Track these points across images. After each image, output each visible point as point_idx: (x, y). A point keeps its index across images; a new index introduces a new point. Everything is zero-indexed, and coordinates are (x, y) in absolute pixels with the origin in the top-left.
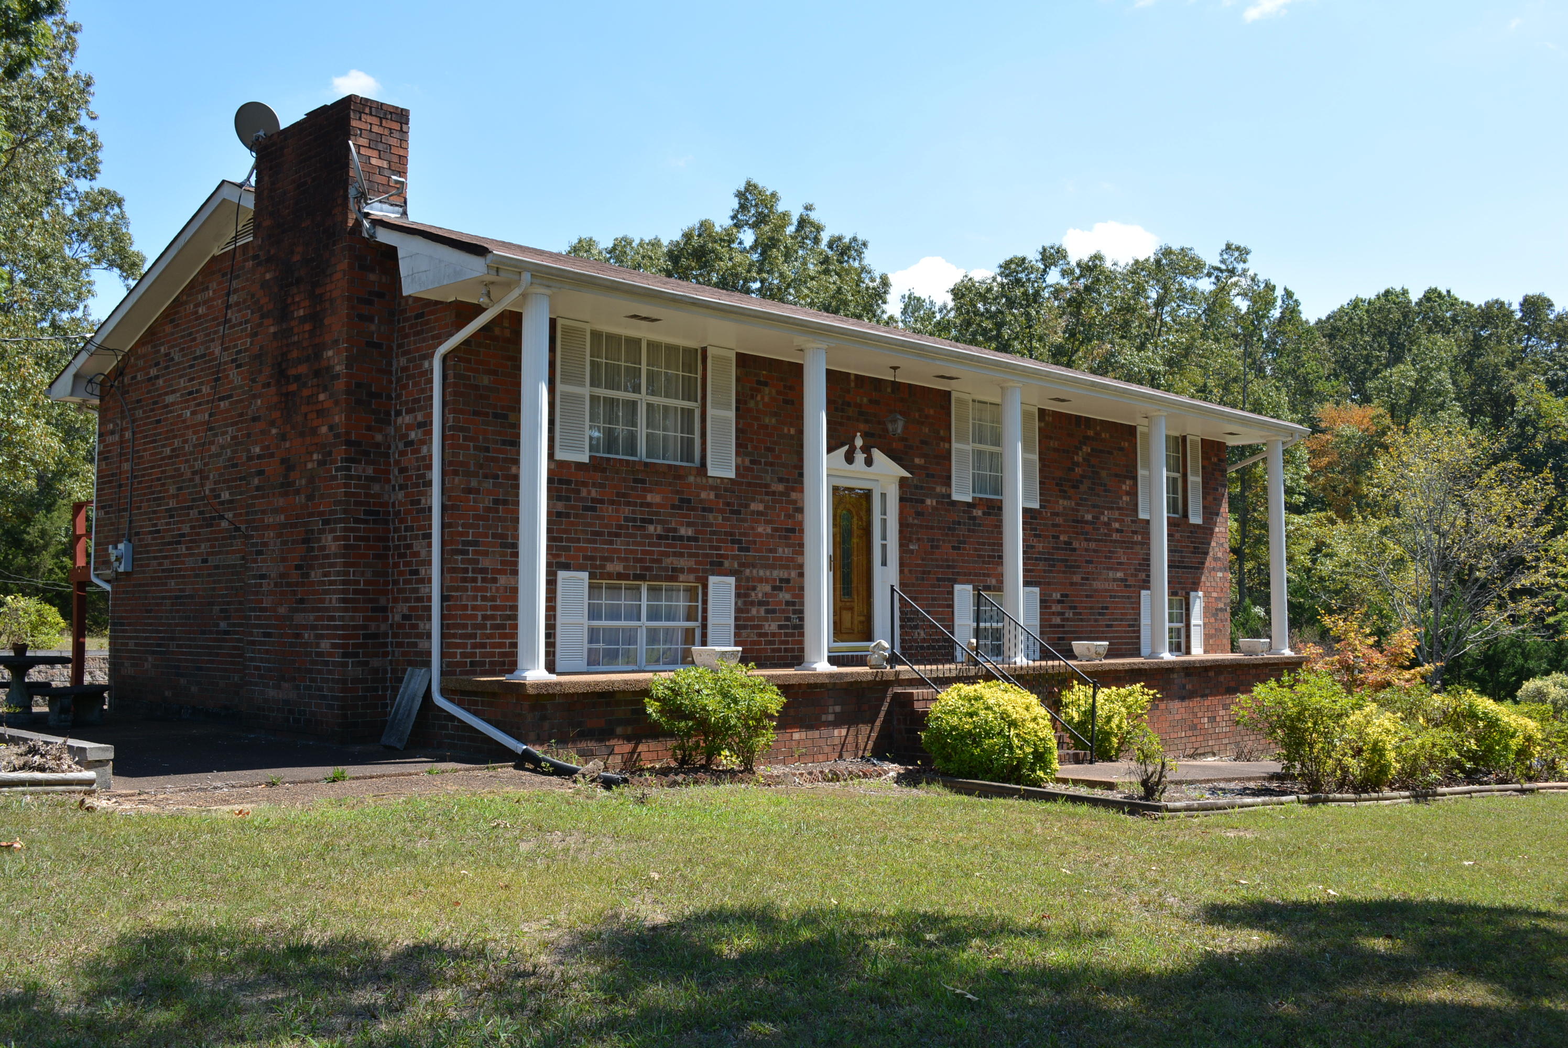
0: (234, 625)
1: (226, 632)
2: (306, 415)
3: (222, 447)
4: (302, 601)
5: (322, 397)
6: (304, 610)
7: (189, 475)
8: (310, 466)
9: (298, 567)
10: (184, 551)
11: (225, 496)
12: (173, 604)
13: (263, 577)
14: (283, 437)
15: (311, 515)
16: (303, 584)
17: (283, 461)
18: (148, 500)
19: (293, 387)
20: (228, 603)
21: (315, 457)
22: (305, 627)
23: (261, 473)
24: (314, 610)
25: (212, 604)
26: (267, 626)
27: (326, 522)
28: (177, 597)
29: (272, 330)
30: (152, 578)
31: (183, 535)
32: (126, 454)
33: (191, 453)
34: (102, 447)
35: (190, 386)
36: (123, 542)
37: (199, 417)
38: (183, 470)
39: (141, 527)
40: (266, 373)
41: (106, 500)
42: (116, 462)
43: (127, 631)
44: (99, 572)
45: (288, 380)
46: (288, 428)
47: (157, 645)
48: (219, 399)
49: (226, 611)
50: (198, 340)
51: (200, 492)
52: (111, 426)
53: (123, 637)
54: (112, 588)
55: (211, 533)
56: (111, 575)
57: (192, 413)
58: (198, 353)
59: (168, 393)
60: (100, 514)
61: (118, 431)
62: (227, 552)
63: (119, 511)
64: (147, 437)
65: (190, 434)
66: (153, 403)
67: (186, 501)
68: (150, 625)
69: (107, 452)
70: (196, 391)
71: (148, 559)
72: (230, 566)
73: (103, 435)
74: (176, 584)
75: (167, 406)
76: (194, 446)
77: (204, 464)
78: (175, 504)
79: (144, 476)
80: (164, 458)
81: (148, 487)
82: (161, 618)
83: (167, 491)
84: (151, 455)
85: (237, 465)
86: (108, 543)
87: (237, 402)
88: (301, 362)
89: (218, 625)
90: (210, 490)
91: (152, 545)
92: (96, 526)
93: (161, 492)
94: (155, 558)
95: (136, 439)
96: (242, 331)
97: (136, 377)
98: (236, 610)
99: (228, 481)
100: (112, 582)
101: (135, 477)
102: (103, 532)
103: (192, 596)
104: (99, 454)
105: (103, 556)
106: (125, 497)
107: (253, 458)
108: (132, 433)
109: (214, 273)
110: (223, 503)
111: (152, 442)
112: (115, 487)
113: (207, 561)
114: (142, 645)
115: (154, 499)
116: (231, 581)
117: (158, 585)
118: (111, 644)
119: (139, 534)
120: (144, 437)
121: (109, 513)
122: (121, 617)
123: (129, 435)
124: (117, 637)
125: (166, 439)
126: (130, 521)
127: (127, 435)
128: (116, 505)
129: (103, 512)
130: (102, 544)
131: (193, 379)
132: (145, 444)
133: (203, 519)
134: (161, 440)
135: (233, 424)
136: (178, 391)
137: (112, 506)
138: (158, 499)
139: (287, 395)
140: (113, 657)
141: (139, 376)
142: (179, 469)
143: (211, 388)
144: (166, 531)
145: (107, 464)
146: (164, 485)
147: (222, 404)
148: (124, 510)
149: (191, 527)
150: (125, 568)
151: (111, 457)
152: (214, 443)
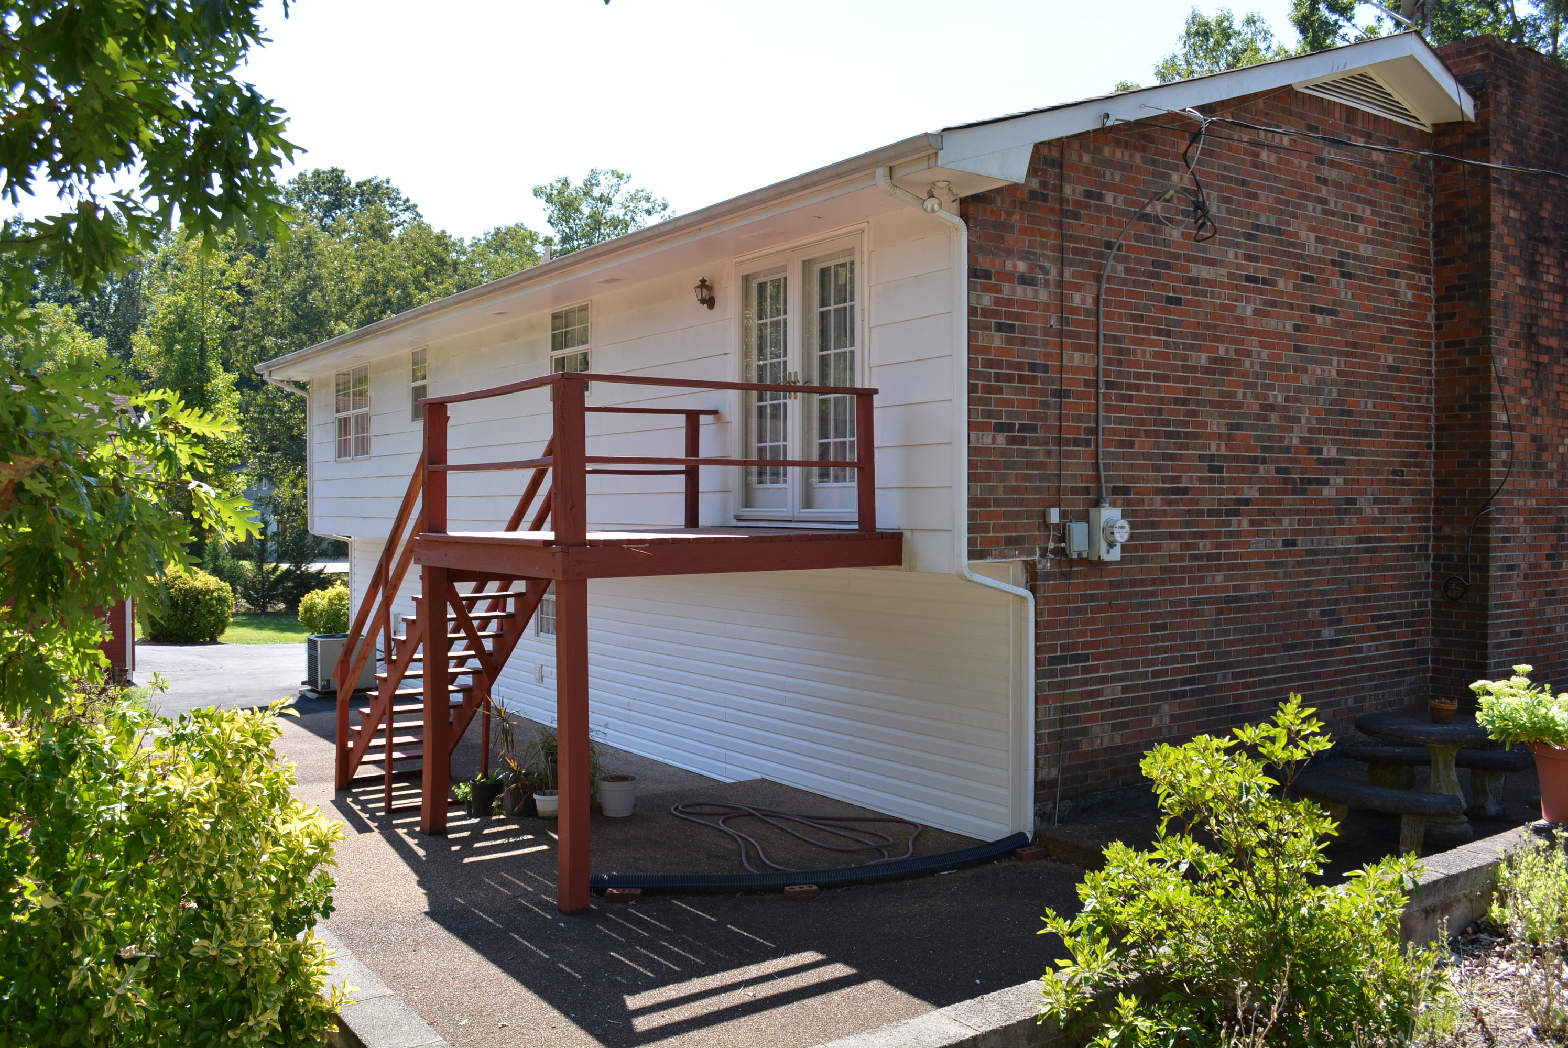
0: (1348, 631)
1: (1332, 643)
2: (1558, 393)
3: (1322, 381)
4: (1553, 593)
6: (1556, 602)
7: (1255, 410)
9: (1549, 557)
10: (1245, 525)
11: (1330, 452)
12: (1220, 612)
13: (1511, 568)
14: (1535, 412)
15: (1562, 502)
16: (1555, 575)
17: (1534, 438)
18: (1148, 434)
19: (1544, 359)
20: (1336, 602)
21: (1566, 441)
22: (1555, 620)
23: (1510, 446)
25: (1308, 604)
26: (1517, 624)
28: (1228, 600)
29: (1519, 281)
30: (1164, 570)
31: (1247, 502)
32: (1077, 335)
33: (1257, 376)
34: (987, 300)
35: (1250, 268)
36: (1097, 504)
37: (1272, 324)
38: (1240, 397)
39: (1133, 479)
40: (1513, 330)
41: (1010, 415)
42: (1046, 344)
43: (1095, 669)
44: (989, 560)
45: (1540, 349)
46: (1539, 402)
47: (1185, 682)
48: (1313, 309)
49: (1332, 612)
50: (1262, 201)
51: (1281, 439)
52: (1022, 267)
53: (1085, 682)
54: (1033, 589)
55: (1303, 502)
56: (1030, 567)
57: (1256, 312)
58: (1263, 221)
59: (1195, 260)
60: (990, 440)
61: (1047, 283)
62: (1334, 532)
63: (1059, 442)
64: (1141, 318)
65: (1253, 343)
66: (1155, 264)
67: (1249, 448)
68: (1165, 650)
69: (1008, 315)
70: (1265, 281)
71: (1153, 536)
72: (1336, 551)
73: (987, 275)
74: (1227, 578)
75: (1194, 281)
76: (1264, 365)
77: (1287, 399)
78: (1223, 452)
79: (1138, 388)
80: (1193, 369)
81: (1150, 411)
82: (1192, 636)
83: (1204, 425)
84: (1157, 355)
85: (1350, 413)
86: (1021, 503)
87: (1347, 325)
88: (1551, 333)
89: (1318, 634)
90: (1302, 440)
91: (1164, 514)
92: (971, 464)
93: (1186, 424)
94: (1172, 536)
95: (1109, 315)
96: (1347, 227)
97: (1100, 197)
98: (1350, 611)
99: (1337, 432)
100: (1033, 579)
101: (1109, 385)
102: (1002, 478)
103: (1263, 597)
104: (972, 311)
105: (1004, 528)
106: (1079, 419)
107: (1498, 426)
108: (1097, 299)
109: (1291, 113)
110: (1327, 462)
111: (1159, 332)
112: (1043, 392)
113: (1293, 543)
114: (1145, 687)
115: (1169, 435)
116: (1341, 571)
117: (1182, 581)
118: (1046, 699)
119: (1126, 491)
120: (1133, 318)
121: (1023, 441)
122: (1074, 646)
123: (1083, 300)
124: (1063, 685)
125: (1195, 336)
126: (1096, 466)
127: (1077, 298)
128: (1048, 429)
129: (1001, 439)
130: (998, 503)
131: (1255, 259)
132: (1136, 329)
133: (1285, 481)
134: (1181, 335)
135: (1340, 354)
136: (1222, 264)
137: (1033, 429)
138: (1177, 435)
139: (1538, 364)
140: (1052, 724)
141: (1109, 198)
142: (1232, 395)
143: (1296, 287)
144: (1202, 491)
145: (1009, 341)
146: (1195, 413)
147: (1319, 318)
148: (1076, 442)
149: (1262, 491)
150: (1116, 554)
151: (1024, 330)
152: (1305, 371)
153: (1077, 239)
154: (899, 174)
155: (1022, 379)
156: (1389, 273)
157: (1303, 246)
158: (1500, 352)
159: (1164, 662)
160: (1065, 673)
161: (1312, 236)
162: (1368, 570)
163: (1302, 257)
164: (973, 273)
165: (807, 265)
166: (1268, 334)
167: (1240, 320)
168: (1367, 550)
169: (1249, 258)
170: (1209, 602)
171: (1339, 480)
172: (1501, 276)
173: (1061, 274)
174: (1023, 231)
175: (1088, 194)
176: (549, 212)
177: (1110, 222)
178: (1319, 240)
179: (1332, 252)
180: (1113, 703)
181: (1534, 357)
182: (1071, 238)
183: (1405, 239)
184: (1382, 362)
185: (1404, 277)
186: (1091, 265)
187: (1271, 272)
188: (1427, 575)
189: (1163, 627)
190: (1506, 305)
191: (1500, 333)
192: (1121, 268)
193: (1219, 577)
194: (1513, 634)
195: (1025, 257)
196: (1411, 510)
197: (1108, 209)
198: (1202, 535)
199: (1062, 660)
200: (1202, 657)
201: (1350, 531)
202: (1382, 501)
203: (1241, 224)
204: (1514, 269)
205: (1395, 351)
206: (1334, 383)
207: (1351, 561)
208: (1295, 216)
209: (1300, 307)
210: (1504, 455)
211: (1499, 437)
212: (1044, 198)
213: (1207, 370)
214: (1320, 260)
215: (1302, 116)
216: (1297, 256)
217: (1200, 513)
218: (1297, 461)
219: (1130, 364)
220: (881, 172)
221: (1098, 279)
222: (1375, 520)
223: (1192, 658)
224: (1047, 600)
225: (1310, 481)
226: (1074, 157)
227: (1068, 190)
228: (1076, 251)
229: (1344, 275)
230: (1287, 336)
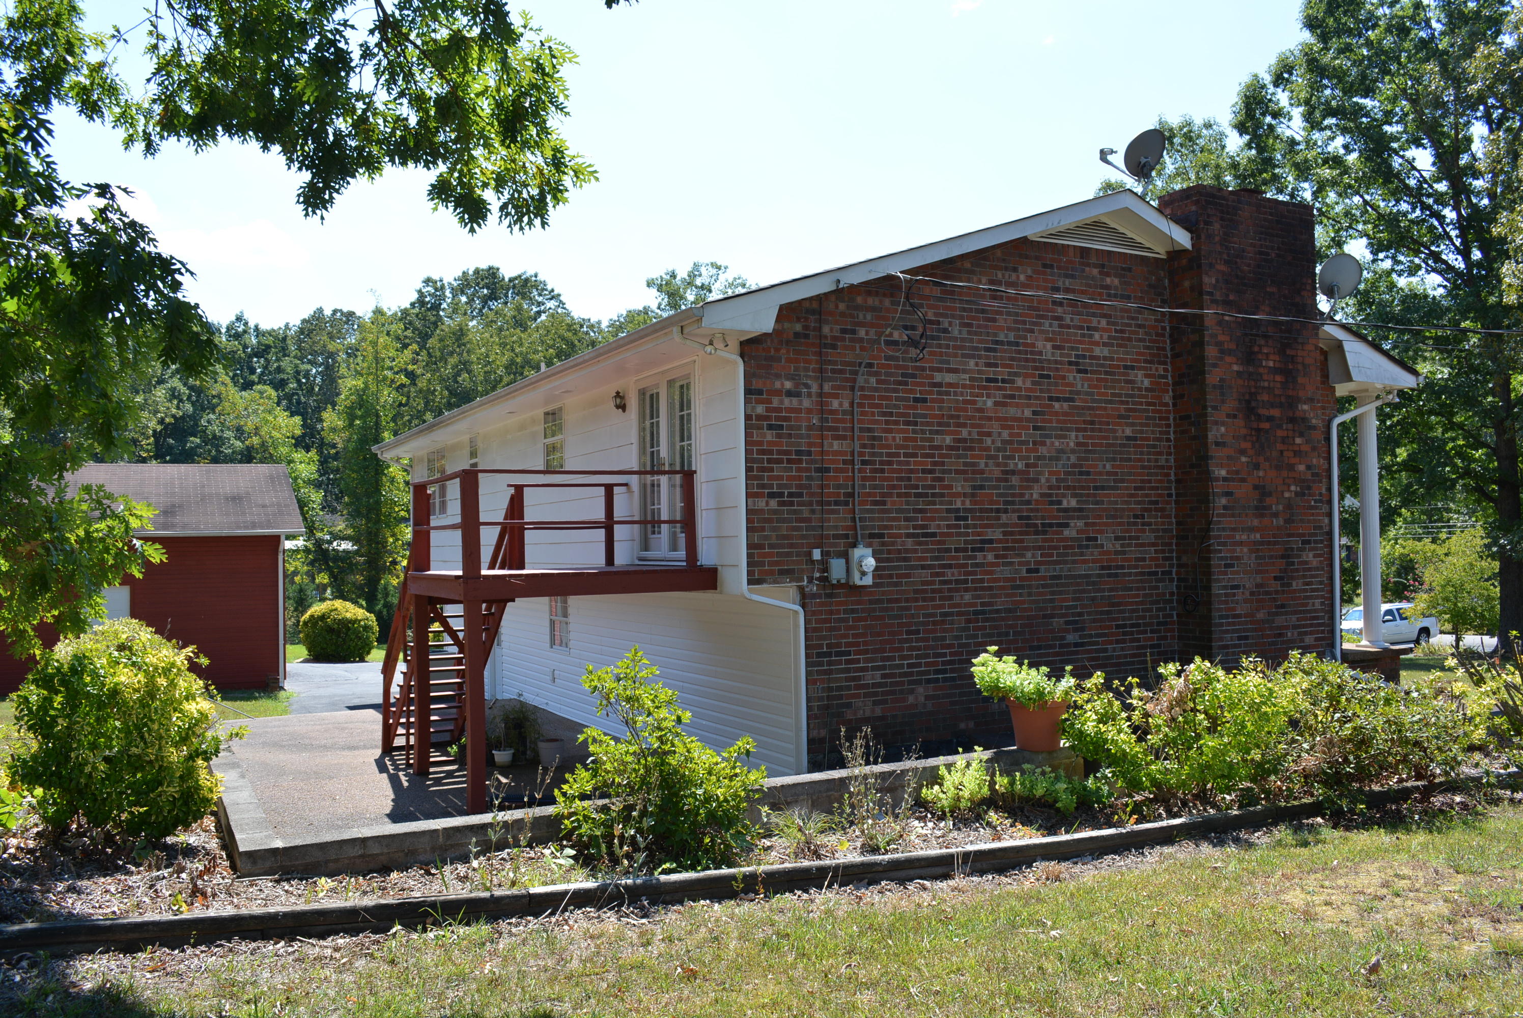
0: (1092, 636)
1: (1076, 645)
2: (1282, 452)
3: (1060, 451)
4: (1283, 606)
5: (1298, 441)
6: (1287, 613)
7: (997, 474)
8: (1287, 495)
9: (1276, 578)
10: (990, 557)
11: (1069, 503)
12: (968, 621)
13: (1237, 587)
14: (1257, 467)
15: (1289, 535)
16: (1285, 592)
17: (1256, 487)
18: (899, 495)
19: (1266, 425)
20: (1080, 614)
21: (1293, 488)
22: (1287, 628)
23: (1228, 494)
24: (1295, 612)
25: (1052, 616)
26: (1245, 630)
27: (1304, 542)
28: (976, 613)
29: (1236, 368)
30: (916, 591)
31: (991, 541)
32: (836, 429)
33: (998, 450)
34: (760, 409)
35: (991, 372)
36: (854, 546)
37: (1012, 411)
38: (982, 466)
39: (886, 527)
40: (1231, 405)
41: (779, 486)
42: (809, 436)
43: (858, 661)
44: (765, 586)
45: (1259, 418)
46: (1261, 459)
47: (937, 672)
48: (1051, 399)
49: (1076, 622)
50: (1001, 323)
51: (1022, 495)
52: (788, 385)
53: (848, 670)
54: (803, 606)
55: (1044, 540)
56: (801, 589)
57: (996, 404)
58: (1002, 337)
59: (940, 370)
60: (764, 504)
61: (809, 395)
62: (1074, 562)
63: (821, 503)
64: (891, 414)
65: (995, 428)
66: (903, 375)
67: (992, 502)
68: (919, 649)
69: (778, 418)
70: (1003, 381)
71: (907, 568)
72: (1080, 576)
73: (760, 392)
74: (974, 597)
75: (939, 385)
76: (1004, 442)
77: (1027, 465)
78: (968, 505)
79: (890, 463)
80: (939, 448)
81: (900, 479)
82: (944, 639)
83: (950, 487)
84: (905, 439)
85: (1088, 473)
86: (791, 546)
87: (1083, 408)
88: (1273, 406)
89: (1063, 638)
90: (1042, 495)
91: (916, 551)
92: (748, 521)
93: (934, 487)
94: (923, 567)
95: (863, 413)
96: (1083, 335)
97: (854, 332)
98: (1094, 621)
99: (1074, 488)
100: (804, 599)
101: (864, 462)
102: (774, 529)
103: (1009, 611)
104: (748, 417)
105: (777, 563)
106: (839, 487)
107: (1217, 479)
108: (852, 404)
109: (1027, 257)
110: (1066, 510)
111: (907, 423)
112: (807, 470)
113: (1037, 571)
114: (902, 675)
115: (918, 495)
116: (1084, 591)
117: (933, 599)
118: (814, 682)
119: (881, 536)
120: (884, 414)
121: (791, 504)
122: (839, 645)
123: (841, 404)
124: (830, 672)
125: (940, 424)
126: (854, 519)
127: (835, 404)
128: (812, 495)
129: (773, 504)
130: (771, 546)
131: (996, 366)
132: (887, 422)
133: (1028, 525)
134: (928, 424)
135: (1078, 430)
136: (965, 371)
137: (800, 495)
138: (926, 495)
139: (1258, 430)
140: (820, 699)
141: (862, 333)
142: (974, 464)
143: (1033, 383)
144: (950, 535)
145: (779, 436)
146: (941, 479)
147: (1057, 405)
148: (837, 503)
149: (1005, 533)
150: (868, 580)
151: (790, 428)
152: (1043, 444)
153: (835, 363)
154: (685, 331)
155: (789, 461)
156: (1126, 367)
157: (1040, 353)
158: (1216, 423)
159: (918, 657)
160: (830, 663)
161: (1049, 345)
162: (1111, 590)
163: (1041, 361)
164: (748, 391)
165: (671, 383)
166: (1005, 419)
167: (981, 410)
168: (1109, 575)
169: (988, 365)
170: (959, 614)
171: (1080, 524)
172: (1215, 365)
173: (821, 387)
174: (789, 360)
175: (844, 331)
176: (660, 299)
177: (862, 349)
178: (1054, 347)
179: (1070, 356)
180: (874, 685)
181: (1255, 425)
182: (829, 362)
183: (1140, 340)
184: (1119, 434)
185: (1139, 369)
186: (847, 380)
187: (1010, 374)
188: (1172, 594)
189: (918, 632)
190: (1221, 387)
191: (1215, 408)
192: (873, 380)
193: (967, 597)
194: (1240, 638)
195: (789, 378)
196: (1153, 545)
197: (861, 340)
198: (950, 566)
199: (829, 654)
200: (951, 654)
201: (1094, 561)
202: (1124, 538)
203: (980, 342)
204: (1228, 359)
205: (1133, 424)
206: (1073, 451)
207: (1094, 583)
208: (1032, 331)
209: (1037, 398)
210: (1224, 501)
211: (1218, 487)
212: (806, 336)
213: (950, 448)
214: (1056, 362)
215: (1037, 258)
216: (1034, 360)
217: (948, 550)
218: (1037, 510)
219: (882, 447)
220: (676, 329)
221: (852, 389)
222: (1117, 553)
223: (945, 655)
224: (814, 613)
225: (1051, 525)
226: (832, 306)
227: (826, 330)
228: (834, 371)
229: (1079, 371)
230: (1028, 420)
